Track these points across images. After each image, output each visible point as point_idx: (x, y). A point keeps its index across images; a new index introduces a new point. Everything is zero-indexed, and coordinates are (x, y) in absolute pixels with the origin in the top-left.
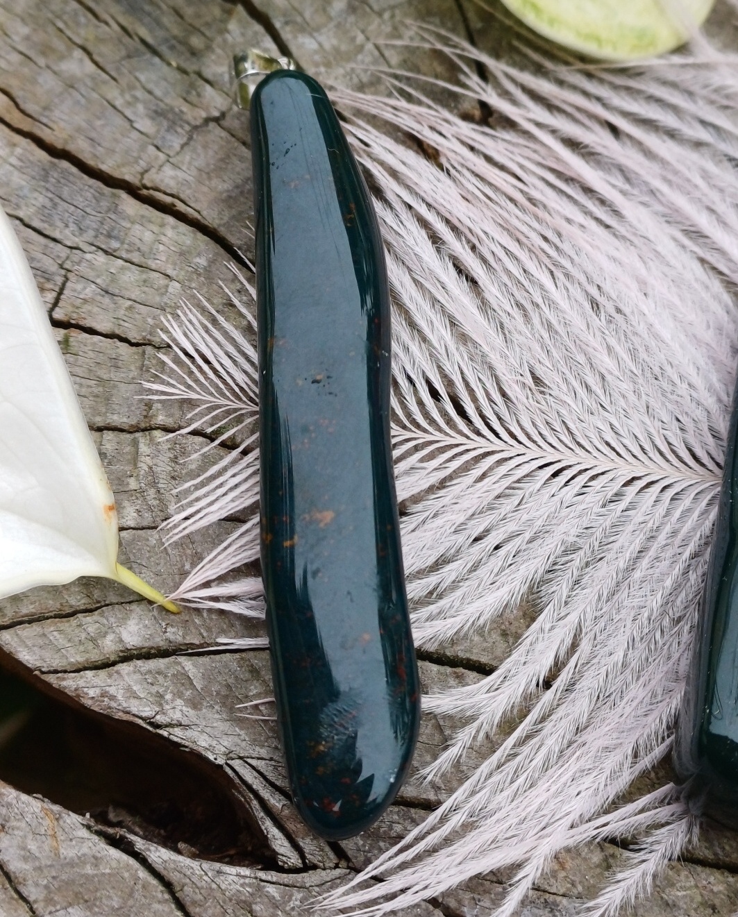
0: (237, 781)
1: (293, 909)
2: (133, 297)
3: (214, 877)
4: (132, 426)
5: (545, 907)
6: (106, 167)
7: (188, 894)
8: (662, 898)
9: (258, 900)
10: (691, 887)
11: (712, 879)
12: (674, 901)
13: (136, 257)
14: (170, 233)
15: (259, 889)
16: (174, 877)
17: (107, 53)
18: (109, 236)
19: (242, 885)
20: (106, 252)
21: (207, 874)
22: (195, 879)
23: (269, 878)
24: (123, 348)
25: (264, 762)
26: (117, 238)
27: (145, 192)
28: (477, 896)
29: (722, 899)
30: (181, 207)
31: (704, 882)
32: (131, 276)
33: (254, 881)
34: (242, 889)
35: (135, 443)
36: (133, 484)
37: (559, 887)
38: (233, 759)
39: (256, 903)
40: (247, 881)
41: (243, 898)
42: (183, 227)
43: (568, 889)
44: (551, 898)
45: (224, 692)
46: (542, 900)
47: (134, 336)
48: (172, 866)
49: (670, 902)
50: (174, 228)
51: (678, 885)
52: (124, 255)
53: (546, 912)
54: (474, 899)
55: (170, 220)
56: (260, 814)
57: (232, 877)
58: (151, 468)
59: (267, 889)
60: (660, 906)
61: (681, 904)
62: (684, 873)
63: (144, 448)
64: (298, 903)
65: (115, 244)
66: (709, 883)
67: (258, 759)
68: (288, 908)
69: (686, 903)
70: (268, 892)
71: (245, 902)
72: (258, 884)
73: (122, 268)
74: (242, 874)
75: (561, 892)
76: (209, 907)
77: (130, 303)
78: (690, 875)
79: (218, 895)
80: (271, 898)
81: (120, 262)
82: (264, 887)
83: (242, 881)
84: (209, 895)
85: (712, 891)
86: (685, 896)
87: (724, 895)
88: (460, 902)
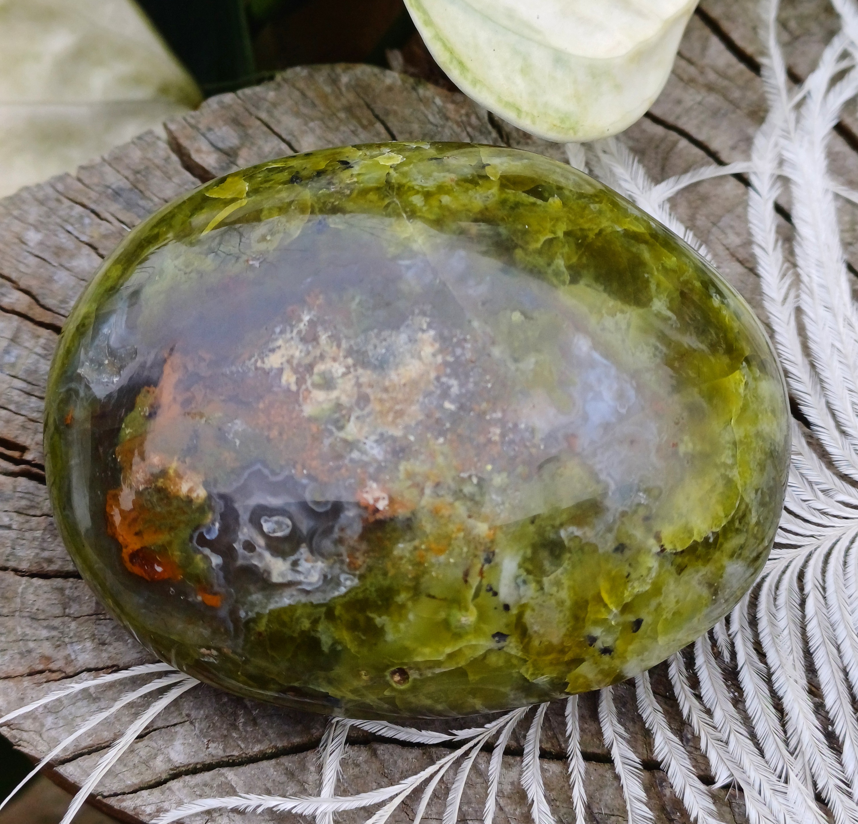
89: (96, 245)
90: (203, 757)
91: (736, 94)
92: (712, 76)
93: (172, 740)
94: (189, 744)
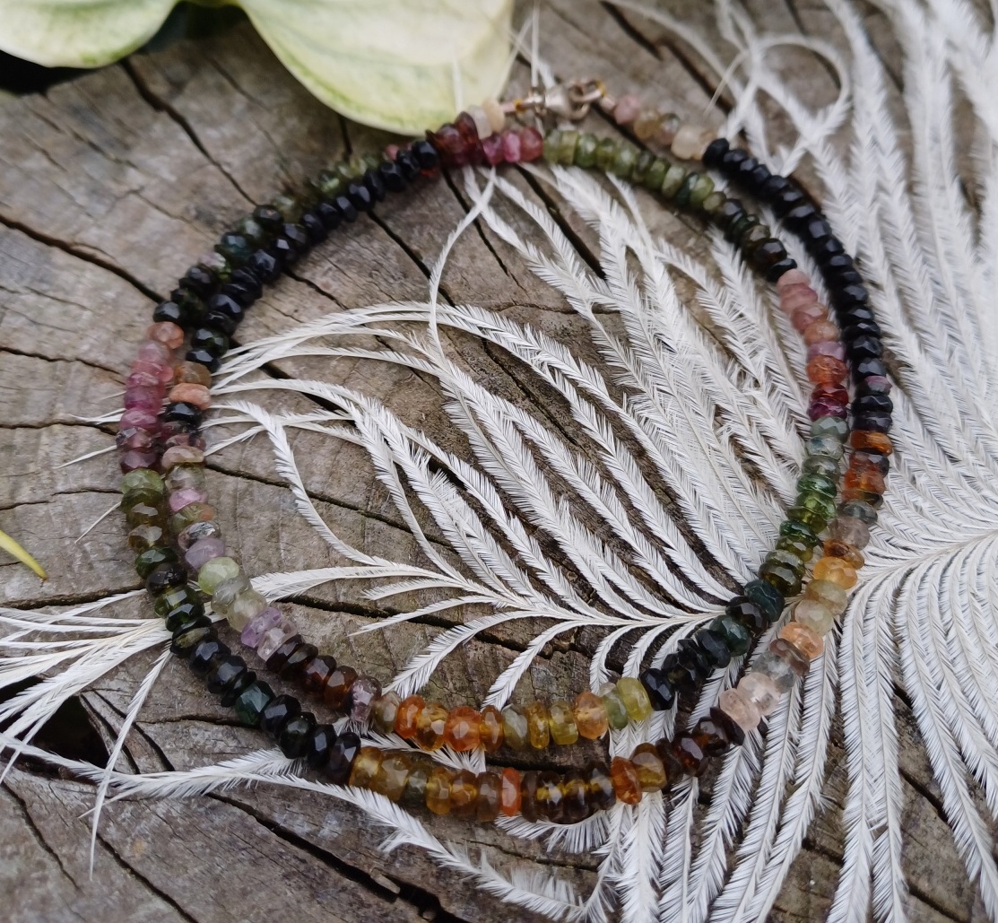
0: (88, 710)
1: (124, 820)
2: (55, 325)
3: (59, 794)
4: (40, 423)
5: (347, 810)
6: (48, 232)
7: (35, 809)
13: (60, 295)
14: (88, 275)
16: (26, 795)
17: (60, 152)
18: (42, 281)
19: (83, 801)
20: (38, 293)
21: (52, 792)
22: (42, 797)
24: (41, 364)
26: (47, 282)
27: (75, 248)
28: (287, 803)
30: (100, 256)
32: (54, 310)
33: (93, 796)
34: (82, 804)
35: (38, 436)
36: (32, 468)
38: (87, 692)
39: (92, 816)
40: (88, 796)
42: (100, 270)
47: (51, 355)
48: (25, 785)
50: (92, 271)
52: (51, 294)
55: (90, 265)
56: (106, 737)
57: (74, 794)
58: (47, 454)
63: (45, 439)
64: (129, 815)
65: (44, 287)
67: (108, 690)
68: (119, 819)
73: (49, 304)
74: (84, 790)
76: (52, 820)
77: (50, 330)
79: (60, 809)
81: (48, 300)
83: (83, 796)
84: (53, 810)
88: (271, 808)
89: (49, 150)
90: (36, 595)
91: (623, 60)
92: (603, 46)
93: (10, 577)
94: (25, 582)
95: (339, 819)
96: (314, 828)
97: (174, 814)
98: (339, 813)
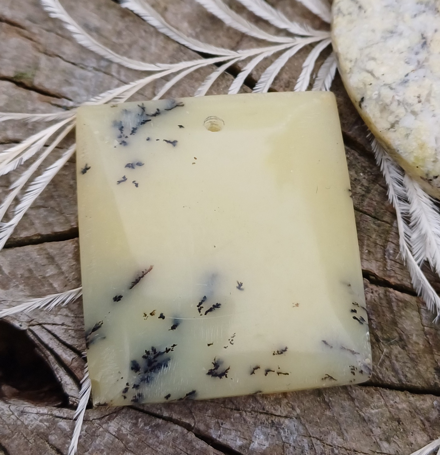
0: (37, 342)
3: (20, 416)
5: (272, 427)
8: (360, 415)
9: (53, 431)
10: (382, 406)
11: (397, 399)
12: (369, 417)
15: (54, 423)
19: (41, 421)
21: (13, 414)
22: (4, 418)
23: (61, 415)
25: (57, 327)
28: (220, 421)
29: (405, 413)
31: (392, 402)
33: (51, 417)
34: (41, 424)
37: (282, 411)
38: (33, 325)
39: (51, 434)
40: (45, 417)
41: (42, 430)
43: (289, 412)
44: (276, 420)
45: (27, 274)
46: (270, 422)
49: (366, 418)
51: (372, 405)
53: (273, 430)
54: (218, 423)
56: (55, 366)
57: (33, 415)
59: (60, 423)
60: (359, 421)
61: (375, 419)
62: (377, 395)
66: (396, 402)
67: (53, 324)
69: (378, 418)
70: (60, 425)
71: (43, 433)
72: (54, 419)
74: (41, 412)
75: (284, 414)
76: (15, 439)
78: (380, 397)
80: (63, 430)
82: (58, 422)
83: (41, 418)
84: (15, 430)
85: (397, 408)
86: (377, 414)
87: (406, 410)
88: (208, 426)
95: (266, 435)
96: (245, 442)
97: (124, 432)
98: (265, 430)
